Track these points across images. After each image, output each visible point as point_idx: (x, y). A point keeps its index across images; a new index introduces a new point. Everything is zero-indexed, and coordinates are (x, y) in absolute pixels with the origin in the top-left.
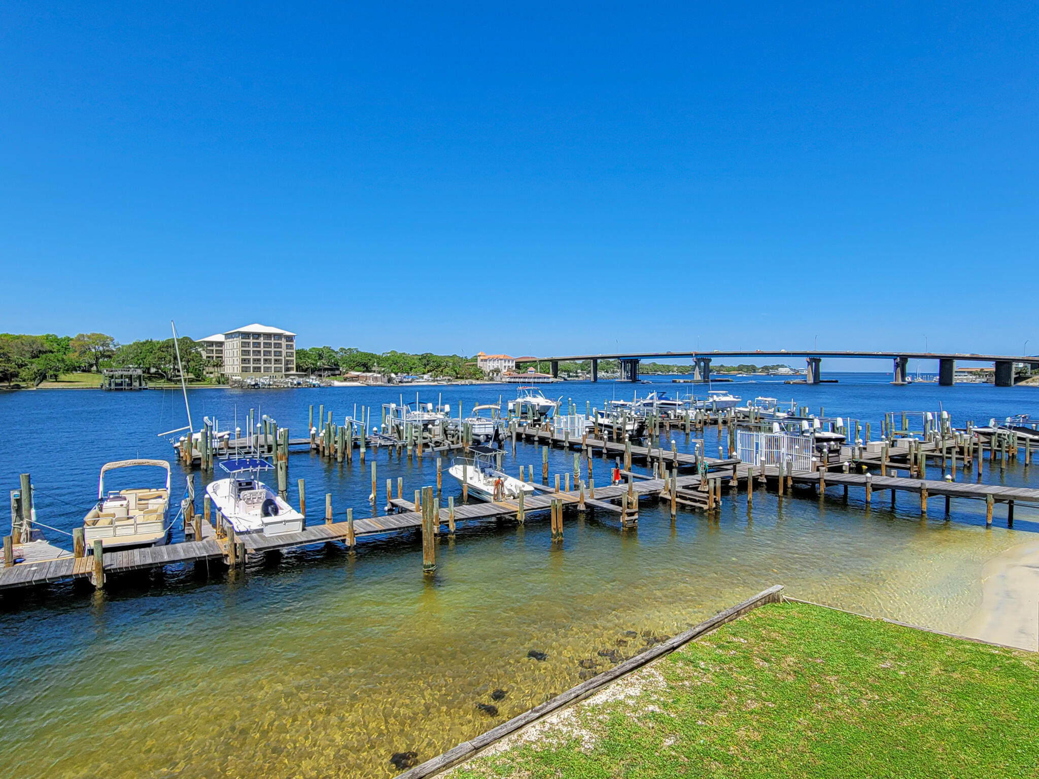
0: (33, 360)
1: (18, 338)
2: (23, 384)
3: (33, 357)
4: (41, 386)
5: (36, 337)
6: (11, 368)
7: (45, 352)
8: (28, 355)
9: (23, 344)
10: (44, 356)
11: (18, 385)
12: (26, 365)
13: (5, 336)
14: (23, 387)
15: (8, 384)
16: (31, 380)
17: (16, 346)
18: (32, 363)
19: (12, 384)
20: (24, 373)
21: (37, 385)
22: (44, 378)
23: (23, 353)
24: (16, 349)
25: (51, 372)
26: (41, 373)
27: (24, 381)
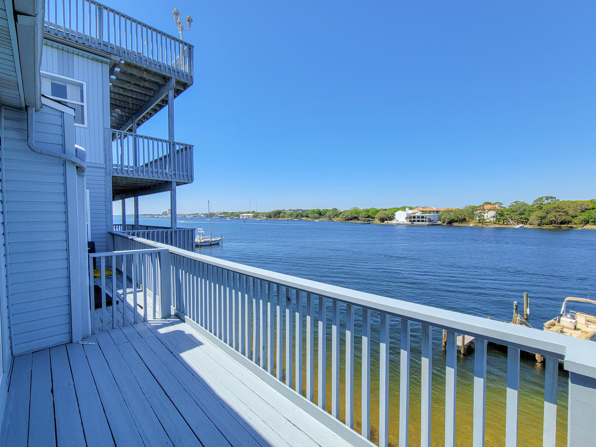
0: (582, 213)
1: (574, 202)
2: (575, 226)
3: (582, 212)
4: (585, 227)
5: (585, 201)
6: (568, 218)
7: (589, 209)
8: (579, 211)
9: (576, 205)
10: (588, 211)
11: (571, 227)
12: (577, 216)
13: (568, 201)
14: (574, 228)
15: (566, 226)
16: (579, 224)
17: (573, 207)
18: (581, 215)
19: (568, 226)
20: (575, 220)
21: (582, 227)
22: (587, 222)
23: (577, 210)
24: (573, 208)
25: (592, 220)
26: (586, 220)
27: (576, 224)
